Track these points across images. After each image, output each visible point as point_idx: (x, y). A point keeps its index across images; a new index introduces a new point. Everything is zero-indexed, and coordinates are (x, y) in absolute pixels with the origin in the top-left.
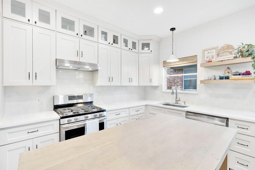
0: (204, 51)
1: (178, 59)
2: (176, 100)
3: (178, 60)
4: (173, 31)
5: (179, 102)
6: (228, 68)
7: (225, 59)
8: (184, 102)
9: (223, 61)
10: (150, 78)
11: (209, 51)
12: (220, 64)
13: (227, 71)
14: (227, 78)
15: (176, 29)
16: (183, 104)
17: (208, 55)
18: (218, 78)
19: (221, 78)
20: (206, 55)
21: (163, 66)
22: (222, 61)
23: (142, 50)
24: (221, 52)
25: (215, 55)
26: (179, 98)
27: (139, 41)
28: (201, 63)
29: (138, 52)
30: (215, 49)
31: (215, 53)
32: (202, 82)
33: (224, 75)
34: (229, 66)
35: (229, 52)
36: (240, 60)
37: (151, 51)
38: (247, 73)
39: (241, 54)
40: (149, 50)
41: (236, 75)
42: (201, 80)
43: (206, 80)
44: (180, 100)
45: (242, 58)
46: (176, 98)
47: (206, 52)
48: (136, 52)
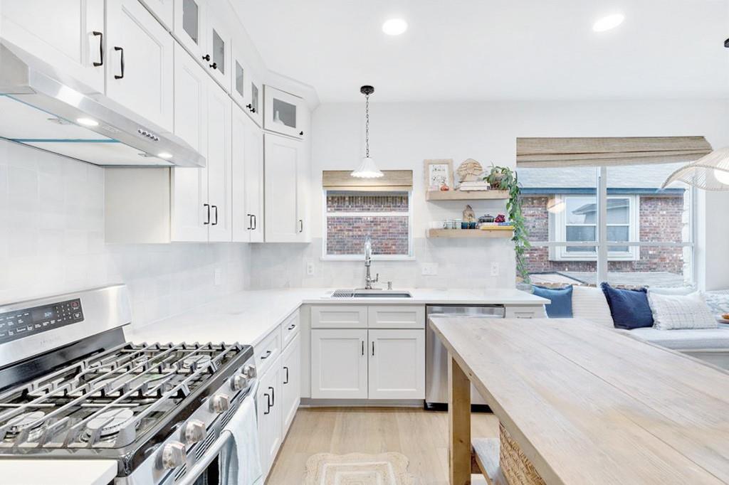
0: (428, 163)
1: (382, 171)
2: (368, 281)
3: (381, 175)
4: (367, 94)
5: (373, 285)
6: (469, 206)
7: (475, 189)
8: (389, 283)
9: (471, 192)
10: (297, 217)
11: (437, 166)
12: (466, 198)
13: (468, 213)
14: (472, 226)
15: (375, 90)
16: (385, 290)
17: (436, 173)
19: (464, 227)
20: (432, 174)
21: (324, 186)
22: (468, 191)
23: (274, 123)
24: (463, 173)
25: (447, 177)
26: (377, 275)
27: (266, 87)
28: (429, 190)
29: (262, 126)
30: (447, 164)
31: (446, 172)
32: (433, 234)
33: (467, 221)
34: (469, 203)
35: (476, 175)
36: (495, 194)
37: (301, 134)
38: (500, 219)
39: (495, 185)
40: (293, 129)
41: (488, 221)
42: (431, 227)
43: (441, 229)
44: (377, 280)
45: (497, 191)
46: (368, 275)
47: (431, 168)
48: (258, 123)
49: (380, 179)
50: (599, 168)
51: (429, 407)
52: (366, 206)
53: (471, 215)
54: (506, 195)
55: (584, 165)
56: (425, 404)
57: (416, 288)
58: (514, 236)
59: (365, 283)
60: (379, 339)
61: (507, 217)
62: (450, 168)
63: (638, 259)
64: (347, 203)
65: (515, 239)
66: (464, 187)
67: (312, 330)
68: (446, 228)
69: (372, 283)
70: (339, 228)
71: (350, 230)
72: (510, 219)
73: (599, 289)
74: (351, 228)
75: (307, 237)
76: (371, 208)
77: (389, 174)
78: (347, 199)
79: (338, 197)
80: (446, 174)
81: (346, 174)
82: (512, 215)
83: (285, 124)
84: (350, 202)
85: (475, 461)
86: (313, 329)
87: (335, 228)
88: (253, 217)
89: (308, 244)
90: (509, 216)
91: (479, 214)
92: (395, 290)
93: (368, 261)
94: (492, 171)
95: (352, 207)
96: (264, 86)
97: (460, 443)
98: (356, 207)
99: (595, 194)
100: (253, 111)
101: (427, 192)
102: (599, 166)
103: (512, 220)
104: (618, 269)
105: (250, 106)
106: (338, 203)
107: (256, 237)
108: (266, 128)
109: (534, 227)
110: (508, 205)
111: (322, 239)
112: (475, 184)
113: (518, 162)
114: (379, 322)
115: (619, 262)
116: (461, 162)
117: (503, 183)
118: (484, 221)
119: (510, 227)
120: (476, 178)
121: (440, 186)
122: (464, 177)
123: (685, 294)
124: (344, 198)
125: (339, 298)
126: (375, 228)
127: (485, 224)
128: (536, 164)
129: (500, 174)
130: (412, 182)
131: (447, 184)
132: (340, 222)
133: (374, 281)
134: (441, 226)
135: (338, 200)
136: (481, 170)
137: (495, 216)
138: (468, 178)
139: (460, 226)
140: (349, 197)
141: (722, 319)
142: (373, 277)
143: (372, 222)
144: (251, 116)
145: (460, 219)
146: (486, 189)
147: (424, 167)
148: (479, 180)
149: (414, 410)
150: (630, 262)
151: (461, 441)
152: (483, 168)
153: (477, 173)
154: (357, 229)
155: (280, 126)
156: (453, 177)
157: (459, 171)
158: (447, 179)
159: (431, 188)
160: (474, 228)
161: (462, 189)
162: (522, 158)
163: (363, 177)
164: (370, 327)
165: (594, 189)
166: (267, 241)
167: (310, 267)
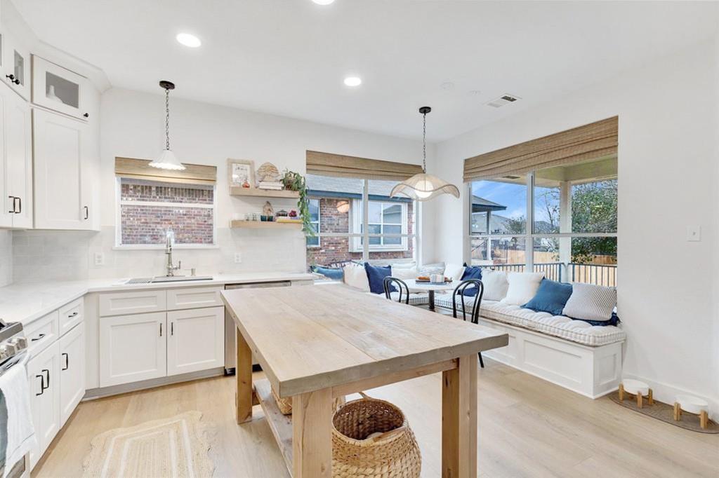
0: (231, 162)
1: (182, 164)
2: (169, 269)
3: (183, 168)
4: (167, 89)
5: (175, 272)
6: (268, 202)
7: (272, 188)
8: (192, 270)
9: (268, 191)
10: (80, 203)
11: (239, 165)
12: (264, 195)
13: (267, 208)
14: (270, 219)
15: (176, 87)
16: (188, 276)
17: (239, 172)
18: (259, 218)
19: (263, 219)
20: (234, 172)
21: (116, 173)
22: (266, 190)
23: (47, 99)
24: (262, 174)
25: (249, 176)
26: (180, 262)
27: (35, 58)
28: (232, 186)
29: (29, 99)
30: (249, 164)
31: (249, 172)
32: (235, 224)
33: (266, 215)
34: (269, 200)
35: (273, 177)
36: (288, 193)
37: (86, 115)
38: (293, 214)
39: (288, 185)
40: (75, 109)
41: (283, 215)
42: (233, 219)
43: (242, 221)
44: (180, 268)
45: (290, 191)
46: (170, 262)
47: (234, 166)
48: (24, 96)
49: (182, 172)
50: (363, 181)
51: (228, 373)
52: (178, 198)
53: (269, 210)
54: (297, 194)
55: (353, 177)
56: (225, 370)
57: (221, 273)
58: (303, 228)
59: (167, 270)
60: (178, 320)
61: (298, 213)
62: (252, 168)
63: (407, 250)
64: (154, 194)
65: (304, 230)
66: (263, 185)
67: (101, 319)
68: (247, 220)
69: (174, 271)
70: (143, 221)
71: (158, 223)
72: (300, 215)
73: (363, 267)
74: (159, 220)
75: (94, 224)
76: (183, 201)
77: (191, 168)
78: (154, 189)
79: (142, 186)
80: (248, 173)
81: (143, 164)
82: (302, 212)
83: (64, 102)
84: (157, 192)
85: (256, 396)
86: (102, 317)
87: (137, 220)
88: (17, 201)
89: (96, 233)
90: (300, 212)
91: (277, 209)
92: (198, 276)
93: (169, 248)
94: (286, 175)
95: (160, 197)
96: (32, 56)
97: (243, 385)
98: (165, 198)
99: (361, 199)
100: (17, 82)
101: (230, 187)
102: (362, 178)
103: (302, 216)
104: (395, 258)
105: (11, 77)
106: (143, 192)
107: (22, 221)
108: (35, 101)
109: (338, 224)
110: (299, 203)
111: (115, 227)
112: (271, 184)
113: (307, 169)
114: (178, 304)
115: (396, 252)
116: (261, 164)
117: (295, 186)
118: (280, 215)
119: (300, 221)
120: (274, 179)
121: (242, 183)
122: (264, 177)
123: (409, 268)
124: (150, 188)
125: (135, 285)
126: (188, 221)
127: (280, 217)
128: (321, 173)
129: (292, 178)
130: (216, 178)
131: (249, 183)
132: (144, 213)
133: (176, 268)
134: (243, 218)
135: (142, 189)
136: (278, 173)
137: (289, 211)
138: (266, 178)
139: (260, 219)
140: (157, 188)
141: (418, 279)
142: (175, 265)
143: (185, 215)
144: (13, 87)
145: (259, 212)
146: (280, 188)
147: (228, 165)
148: (276, 181)
149: (214, 378)
150: (403, 252)
151: (244, 383)
152: (279, 171)
153: (274, 175)
154: (167, 222)
155: (56, 103)
156: (254, 177)
157: (259, 171)
158: (249, 178)
159: (234, 184)
160: (272, 221)
161: (261, 187)
162: (311, 166)
163: (163, 168)
164: (168, 309)
165: (361, 195)
166: (37, 227)
167: (99, 257)
